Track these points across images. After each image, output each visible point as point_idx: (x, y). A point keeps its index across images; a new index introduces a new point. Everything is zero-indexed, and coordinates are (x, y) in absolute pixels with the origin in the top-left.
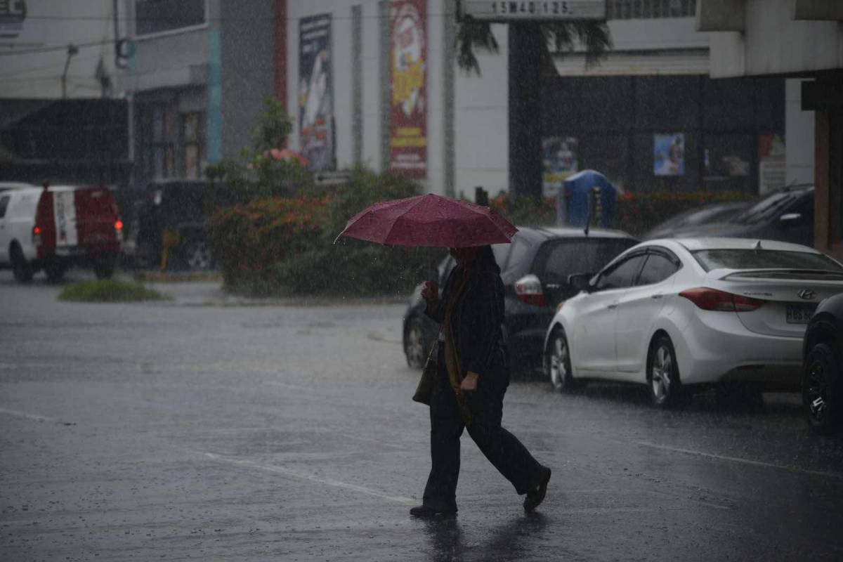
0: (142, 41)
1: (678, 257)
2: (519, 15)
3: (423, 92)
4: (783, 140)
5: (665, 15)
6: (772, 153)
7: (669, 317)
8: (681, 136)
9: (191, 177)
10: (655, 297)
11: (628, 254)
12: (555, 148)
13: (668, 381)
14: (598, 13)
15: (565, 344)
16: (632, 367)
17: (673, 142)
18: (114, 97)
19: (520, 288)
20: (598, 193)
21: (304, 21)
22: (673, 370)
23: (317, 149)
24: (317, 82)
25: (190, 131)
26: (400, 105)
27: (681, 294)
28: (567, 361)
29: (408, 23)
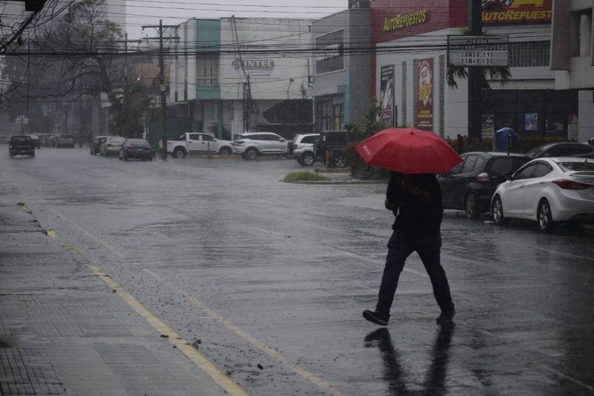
0: (318, 76)
1: (551, 166)
2: (473, 64)
3: (431, 96)
4: (577, 117)
5: (530, 66)
6: (573, 122)
7: (548, 192)
8: (536, 114)
9: (337, 130)
10: (541, 183)
11: (529, 164)
12: (486, 118)
13: (547, 220)
14: (505, 64)
15: (500, 202)
16: (531, 213)
17: (533, 117)
18: (308, 98)
19: (480, 177)
20: (510, 137)
21: (382, 68)
22: (549, 214)
23: (388, 119)
24: (388, 92)
25: (337, 112)
26: (422, 102)
27: (553, 182)
28: (501, 210)
29: (425, 68)
